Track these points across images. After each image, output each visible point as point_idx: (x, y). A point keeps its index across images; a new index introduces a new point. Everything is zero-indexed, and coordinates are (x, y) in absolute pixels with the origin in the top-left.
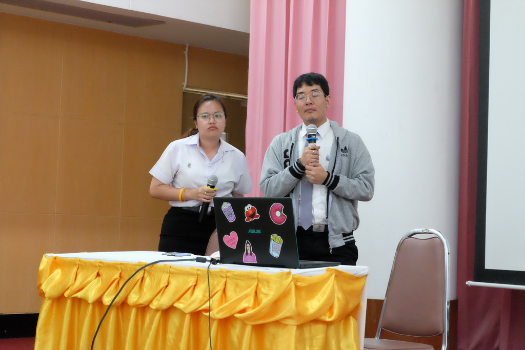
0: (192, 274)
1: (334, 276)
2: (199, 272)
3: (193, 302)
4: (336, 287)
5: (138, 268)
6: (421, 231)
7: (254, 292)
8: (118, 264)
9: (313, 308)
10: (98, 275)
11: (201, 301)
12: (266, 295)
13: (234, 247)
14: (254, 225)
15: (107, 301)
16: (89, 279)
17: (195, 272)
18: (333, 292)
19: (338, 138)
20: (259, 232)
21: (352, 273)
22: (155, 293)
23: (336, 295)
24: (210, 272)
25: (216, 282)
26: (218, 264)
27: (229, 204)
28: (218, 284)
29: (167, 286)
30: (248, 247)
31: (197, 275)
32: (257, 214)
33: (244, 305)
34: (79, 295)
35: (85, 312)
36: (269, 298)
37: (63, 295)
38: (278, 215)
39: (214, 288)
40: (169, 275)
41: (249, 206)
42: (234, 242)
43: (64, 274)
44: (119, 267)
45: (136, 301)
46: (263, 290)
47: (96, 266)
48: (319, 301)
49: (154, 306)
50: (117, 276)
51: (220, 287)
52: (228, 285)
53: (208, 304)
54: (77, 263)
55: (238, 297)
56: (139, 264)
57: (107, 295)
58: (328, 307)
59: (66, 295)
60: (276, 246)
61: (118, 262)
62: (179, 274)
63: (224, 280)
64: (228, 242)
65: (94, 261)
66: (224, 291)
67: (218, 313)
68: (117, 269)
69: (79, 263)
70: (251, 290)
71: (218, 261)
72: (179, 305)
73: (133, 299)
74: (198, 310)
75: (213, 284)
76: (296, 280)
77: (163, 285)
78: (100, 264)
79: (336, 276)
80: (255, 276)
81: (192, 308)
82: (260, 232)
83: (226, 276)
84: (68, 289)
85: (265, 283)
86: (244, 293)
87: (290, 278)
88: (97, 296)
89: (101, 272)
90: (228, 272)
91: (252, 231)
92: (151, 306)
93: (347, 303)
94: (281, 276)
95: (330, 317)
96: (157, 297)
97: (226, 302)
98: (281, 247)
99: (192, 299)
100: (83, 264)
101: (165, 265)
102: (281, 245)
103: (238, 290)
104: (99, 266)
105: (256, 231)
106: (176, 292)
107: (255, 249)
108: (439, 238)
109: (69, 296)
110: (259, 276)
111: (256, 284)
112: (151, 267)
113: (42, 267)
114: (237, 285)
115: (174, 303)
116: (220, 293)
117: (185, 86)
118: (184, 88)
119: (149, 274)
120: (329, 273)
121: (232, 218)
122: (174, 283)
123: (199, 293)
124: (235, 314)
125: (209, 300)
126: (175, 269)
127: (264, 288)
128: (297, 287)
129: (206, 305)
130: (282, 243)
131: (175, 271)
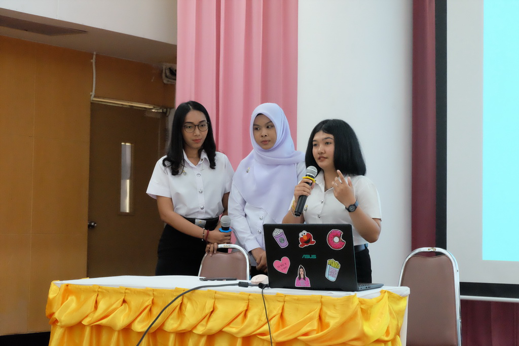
0: (243, 299)
2: (251, 298)
3: (246, 327)
5: (178, 294)
7: (317, 316)
8: (150, 290)
10: (124, 301)
11: (256, 325)
12: (333, 317)
13: (285, 272)
14: (309, 250)
15: (138, 328)
16: (114, 306)
17: (246, 297)
20: (314, 257)
22: (200, 317)
24: (266, 297)
25: (272, 306)
27: (282, 231)
28: (274, 308)
29: (212, 312)
30: (302, 271)
31: (248, 299)
32: (313, 240)
33: (307, 328)
34: (104, 322)
35: (110, 339)
36: (336, 321)
37: (80, 322)
38: (336, 240)
39: (271, 312)
40: (213, 300)
41: (305, 232)
42: (286, 267)
44: (151, 293)
45: (178, 327)
46: (329, 313)
47: (121, 293)
48: (379, 322)
49: (198, 331)
50: (149, 302)
51: (277, 311)
52: (286, 309)
54: (96, 289)
55: (301, 320)
56: (177, 290)
57: (139, 322)
59: (85, 323)
60: (332, 271)
61: (149, 288)
62: (227, 299)
63: (281, 304)
64: (279, 267)
65: (118, 287)
66: (282, 316)
67: (278, 336)
68: (149, 295)
69: (99, 290)
70: (314, 314)
72: (230, 330)
73: (172, 325)
74: (253, 334)
75: (268, 309)
76: (360, 303)
77: (207, 310)
78: (127, 291)
79: (388, 297)
80: (319, 299)
82: (316, 257)
83: (284, 300)
84: (87, 316)
85: (331, 307)
86: (307, 317)
87: (356, 301)
88: (126, 323)
89: (128, 299)
90: (285, 296)
91: (307, 257)
92: (195, 331)
94: (348, 299)
95: (387, 337)
96: (202, 323)
99: (245, 324)
100: (104, 291)
101: (210, 291)
102: (338, 270)
103: (299, 313)
104: (125, 292)
105: (311, 256)
106: (225, 317)
107: (308, 274)
109: (89, 324)
110: (323, 300)
111: (319, 306)
112: (192, 293)
113: (51, 295)
114: (297, 309)
115: (223, 328)
116: (278, 317)
117: (93, 96)
118: (92, 98)
119: (190, 300)
121: (283, 243)
122: (221, 308)
124: (299, 336)
125: (268, 322)
126: (222, 294)
127: (330, 311)
128: (362, 310)
129: (266, 327)
130: (339, 268)
131: (220, 296)
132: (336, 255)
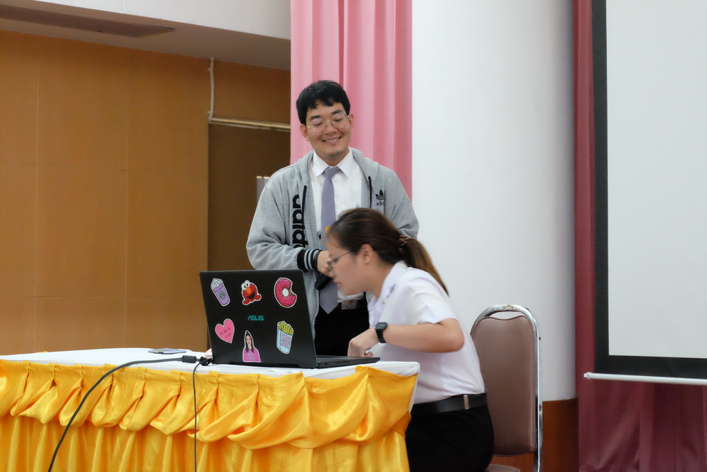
1: (367, 376)
2: (182, 378)
3: (174, 419)
4: (371, 393)
5: (104, 373)
6: (502, 309)
7: (253, 403)
8: (79, 368)
9: (335, 423)
10: (54, 384)
11: (185, 418)
12: (269, 407)
13: (230, 340)
14: (255, 309)
15: (64, 419)
16: (41, 391)
17: (177, 377)
18: (366, 400)
19: (369, 178)
20: (261, 318)
21: (394, 372)
22: (126, 408)
23: (371, 404)
24: (197, 377)
25: (204, 391)
26: (211, 364)
27: (221, 281)
28: (207, 394)
29: (142, 397)
30: (248, 340)
31: (181, 381)
32: (258, 294)
33: (240, 421)
34: (28, 412)
35: (38, 436)
36: (272, 412)
37: (8, 413)
38: (286, 294)
39: (202, 399)
40: (144, 382)
41: (247, 282)
42: (230, 334)
43: (11, 385)
44: (80, 372)
45: (102, 420)
46: (265, 400)
47: (50, 372)
48: (345, 413)
49: (123, 426)
50: (77, 384)
51: (210, 398)
52: (221, 395)
53: (193, 422)
54: (27, 368)
55: (233, 411)
56: (105, 369)
58: (358, 421)
59: (12, 413)
60: (284, 338)
61: (78, 366)
62: (157, 380)
63: (215, 388)
64: (222, 334)
65: (47, 364)
66: (216, 401)
67: (206, 434)
68: (78, 375)
69: (30, 368)
70: (249, 401)
71: (209, 361)
72: (156, 424)
73: (98, 416)
74: (182, 430)
75: (200, 393)
76: (310, 385)
77: (136, 396)
78: (56, 369)
79: (370, 377)
80: (255, 380)
81: (173, 427)
82: (263, 319)
83: (218, 382)
84: (15, 404)
85: (267, 390)
86: (239, 406)
87: (302, 382)
88: (52, 414)
89: (57, 380)
90: (219, 375)
91: (253, 318)
92: (121, 426)
93: (388, 414)
94: (289, 380)
95: (361, 435)
96: (129, 413)
97: (218, 418)
98: (291, 339)
99: (173, 415)
100: (34, 369)
101: (139, 368)
102: (291, 337)
103: (233, 401)
104: (55, 372)
105: (257, 318)
106: (152, 406)
107: (257, 343)
108: (526, 317)
109: (16, 415)
110: (260, 381)
111: (256, 391)
112: (122, 371)
114: (232, 395)
115: (150, 422)
116: (210, 406)
117: (211, 115)
118: (210, 118)
119: (119, 380)
120: (359, 373)
121: (225, 301)
122: (150, 393)
123: (183, 407)
124: (229, 434)
125: (195, 416)
126: (151, 374)
127: (267, 398)
128: (311, 395)
129: (192, 423)
130: (292, 333)
131: (152, 376)
132: (288, 315)
